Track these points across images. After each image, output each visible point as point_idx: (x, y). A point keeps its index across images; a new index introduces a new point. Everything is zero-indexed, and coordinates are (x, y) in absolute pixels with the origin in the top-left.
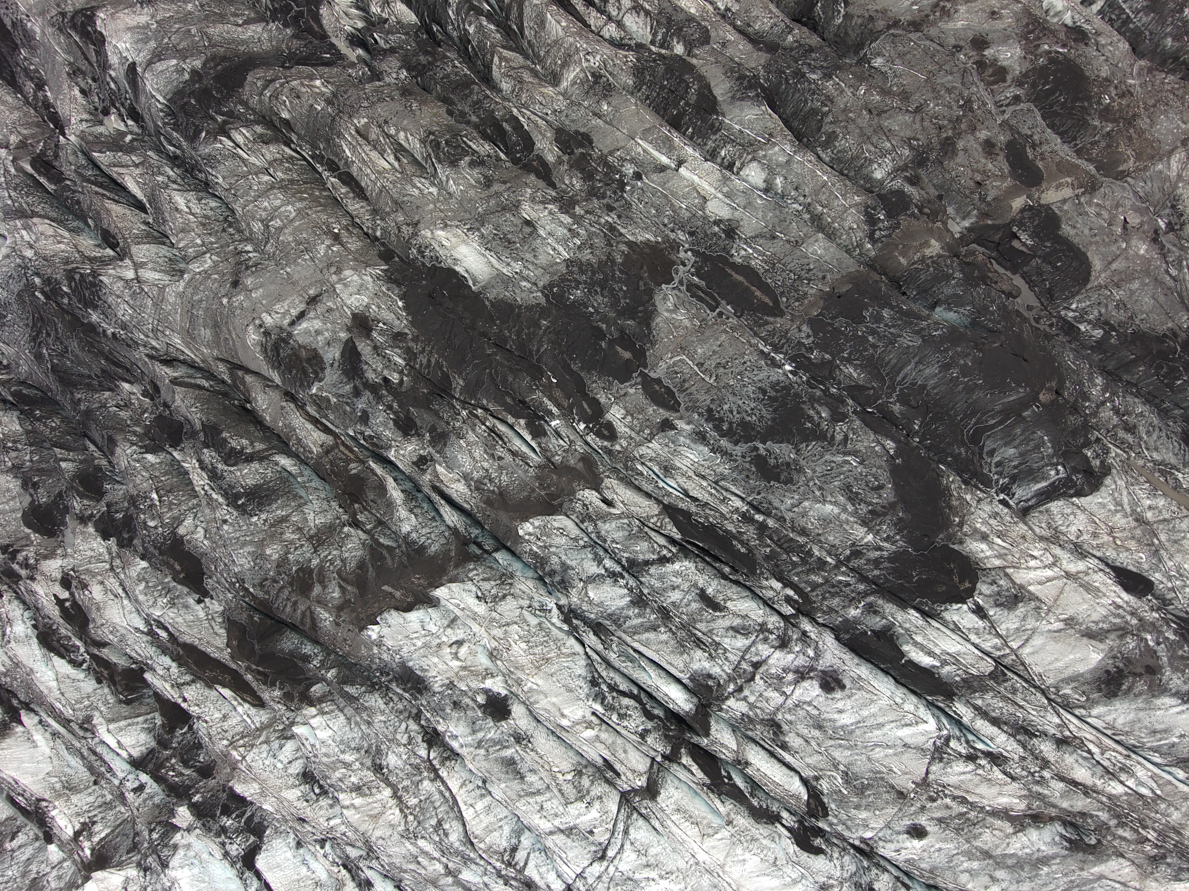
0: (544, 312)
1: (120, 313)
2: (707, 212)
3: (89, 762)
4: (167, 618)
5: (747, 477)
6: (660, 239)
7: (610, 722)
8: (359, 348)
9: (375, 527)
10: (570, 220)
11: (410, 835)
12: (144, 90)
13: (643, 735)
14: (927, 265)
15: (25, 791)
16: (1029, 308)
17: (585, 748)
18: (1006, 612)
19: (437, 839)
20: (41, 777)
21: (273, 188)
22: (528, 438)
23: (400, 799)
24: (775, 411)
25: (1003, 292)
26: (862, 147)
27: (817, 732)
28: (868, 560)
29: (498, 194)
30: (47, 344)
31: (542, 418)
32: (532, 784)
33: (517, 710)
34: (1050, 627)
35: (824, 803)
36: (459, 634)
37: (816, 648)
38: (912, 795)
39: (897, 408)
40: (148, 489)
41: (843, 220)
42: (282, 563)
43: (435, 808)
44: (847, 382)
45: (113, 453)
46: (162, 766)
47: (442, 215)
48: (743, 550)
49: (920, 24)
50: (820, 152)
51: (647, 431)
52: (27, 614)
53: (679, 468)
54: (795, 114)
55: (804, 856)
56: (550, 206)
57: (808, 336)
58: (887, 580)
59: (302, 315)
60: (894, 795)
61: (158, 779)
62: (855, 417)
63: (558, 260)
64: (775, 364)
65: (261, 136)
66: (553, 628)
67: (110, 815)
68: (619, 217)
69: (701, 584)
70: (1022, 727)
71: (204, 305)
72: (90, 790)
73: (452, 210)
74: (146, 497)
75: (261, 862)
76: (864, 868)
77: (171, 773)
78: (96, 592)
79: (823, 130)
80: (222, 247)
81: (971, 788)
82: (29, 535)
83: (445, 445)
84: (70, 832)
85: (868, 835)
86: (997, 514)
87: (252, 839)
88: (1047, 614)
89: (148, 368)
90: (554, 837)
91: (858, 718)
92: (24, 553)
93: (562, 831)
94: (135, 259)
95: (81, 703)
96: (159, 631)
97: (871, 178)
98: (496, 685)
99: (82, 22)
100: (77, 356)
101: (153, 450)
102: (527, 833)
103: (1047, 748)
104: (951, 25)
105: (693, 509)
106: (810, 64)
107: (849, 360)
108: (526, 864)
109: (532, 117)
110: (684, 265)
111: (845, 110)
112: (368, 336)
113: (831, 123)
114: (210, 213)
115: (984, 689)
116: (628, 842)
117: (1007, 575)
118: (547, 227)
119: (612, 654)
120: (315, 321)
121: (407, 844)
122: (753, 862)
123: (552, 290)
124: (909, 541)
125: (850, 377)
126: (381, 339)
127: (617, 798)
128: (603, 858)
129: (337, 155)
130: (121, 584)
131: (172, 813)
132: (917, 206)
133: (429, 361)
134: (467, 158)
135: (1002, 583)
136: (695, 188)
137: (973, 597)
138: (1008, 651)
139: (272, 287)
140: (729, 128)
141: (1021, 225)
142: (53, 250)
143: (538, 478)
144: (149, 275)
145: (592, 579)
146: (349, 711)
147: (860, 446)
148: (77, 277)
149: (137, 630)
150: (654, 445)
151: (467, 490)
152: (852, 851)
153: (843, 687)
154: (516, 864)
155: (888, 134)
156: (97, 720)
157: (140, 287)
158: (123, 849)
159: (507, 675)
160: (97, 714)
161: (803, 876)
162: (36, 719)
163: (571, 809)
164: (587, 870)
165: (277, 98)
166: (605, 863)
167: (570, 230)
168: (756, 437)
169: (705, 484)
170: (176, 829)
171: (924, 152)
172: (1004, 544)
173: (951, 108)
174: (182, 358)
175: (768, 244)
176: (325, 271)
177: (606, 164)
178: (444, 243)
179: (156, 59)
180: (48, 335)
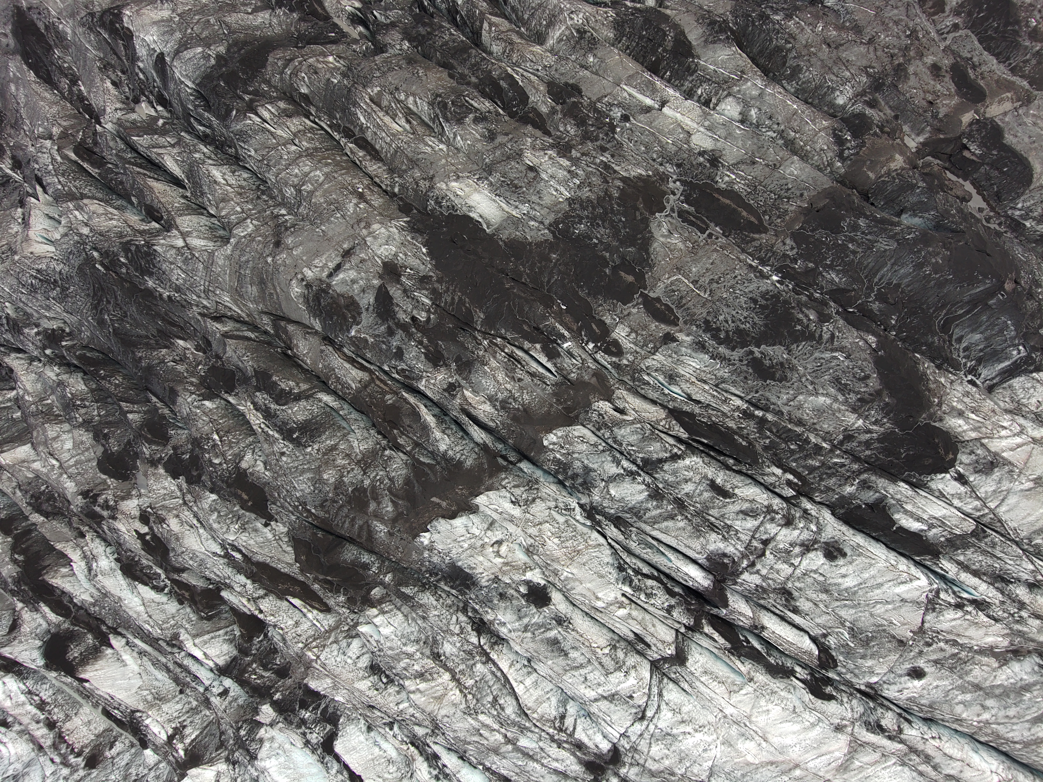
0: (552, 247)
1: (174, 278)
2: (692, 145)
3: (175, 674)
4: (240, 541)
5: (746, 378)
6: (650, 173)
7: (639, 602)
8: (391, 293)
9: (413, 449)
10: (568, 163)
11: (470, 712)
12: (173, 78)
13: (669, 610)
14: (893, 177)
15: (120, 705)
16: (981, 210)
17: (618, 625)
18: (984, 477)
19: (495, 713)
20: (134, 691)
21: (301, 156)
22: (544, 360)
23: (458, 681)
24: (766, 317)
25: (958, 197)
26: (825, 78)
27: (824, 595)
28: (860, 443)
29: (502, 145)
30: (108, 311)
31: (555, 341)
32: (575, 659)
33: (556, 597)
34: (1022, 487)
35: (833, 656)
36: (498, 535)
37: (818, 524)
38: (911, 643)
39: (876, 306)
40: (209, 431)
41: (814, 142)
42: (339, 485)
43: (489, 687)
44: (830, 287)
45: (174, 403)
46: (244, 671)
47: (454, 168)
48: (744, 443)
50: (785, 85)
51: (651, 345)
52: (108, 550)
53: (683, 376)
54: (761, 52)
55: (819, 703)
56: (549, 152)
57: (792, 249)
58: (878, 459)
59: (338, 267)
60: (895, 644)
61: (242, 683)
62: (838, 317)
63: (561, 200)
64: (763, 276)
65: (284, 111)
66: (578, 524)
67: (197, 719)
68: (613, 156)
69: (710, 475)
70: (999, 576)
71: (251, 264)
72: (177, 699)
73: (461, 164)
74: (209, 439)
75: (339, 747)
76: (870, 708)
77: (254, 677)
78: (174, 524)
79: (787, 65)
80: (259, 212)
81: (961, 631)
82: (105, 480)
83: (470, 372)
84: (164, 737)
85: (874, 679)
86: (968, 393)
87: (329, 727)
88: (1019, 476)
89: (200, 325)
90: (599, 704)
91: (860, 580)
92: (104, 497)
93: (605, 698)
94: (181, 229)
95: (168, 623)
96: (234, 554)
97: (834, 104)
98: (536, 577)
99: (111, 20)
100: (135, 320)
101: (209, 398)
102: (571, 703)
103: (1022, 592)
105: (697, 410)
106: (772, 7)
107: (832, 267)
108: (575, 728)
109: (525, 73)
110: (674, 194)
111: (807, 46)
112: (398, 281)
113: (795, 57)
114: (244, 183)
115: (966, 546)
116: (664, 703)
117: (982, 445)
118: (549, 171)
119: (632, 543)
120: (351, 272)
121: (470, 719)
122: (776, 711)
123: (557, 226)
124: (896, 423)
125: (832, 281)
126: (409, 283)
127: (648, 667)
128: (643, 718)
129: (352, 123)
130: (196, 516)
131: (256, 711)
132: (877, 126)
133: (453, 299)
134: (471, 116)
135: (979, 452)
136: (679, 125)
137: (954, 466)
138: (987, 511)
139: (311, 244)
140: (705, 69)
141: (970, 136)
142: (107, 227)
143: (555, 394)
144: (196, 242)
145: (613, 479)
146: (405, 609)
147: (845, 343)
148: (133, 248)
149: (215, 554)
150: (658, 356)
151: (493, 410)
152: (858, 695)
153: (844, 555)
154: (566, 729)
155: (847, 64)
156: (184, 636)
157: (191, 253)
158: (212, 747)
159: (544, 568)
160: (182, 631)
161: (820, 720)
162: (124, 640)
163: (612, 678)
164: (629, 730)
165: (297, 76)
166: (645, 723)
167: (569, 172)
168: (751, 342)
169: (707, 387)
170: (260, 725)
171: (880, 78)
172: (978, 419)
173: (899, 38)
174: (229, 314)
175: (749, 169)
176: (356, 226)
177: (596, 110)
178: (459, 193)
179: (183, 49)
180: (108, 302)
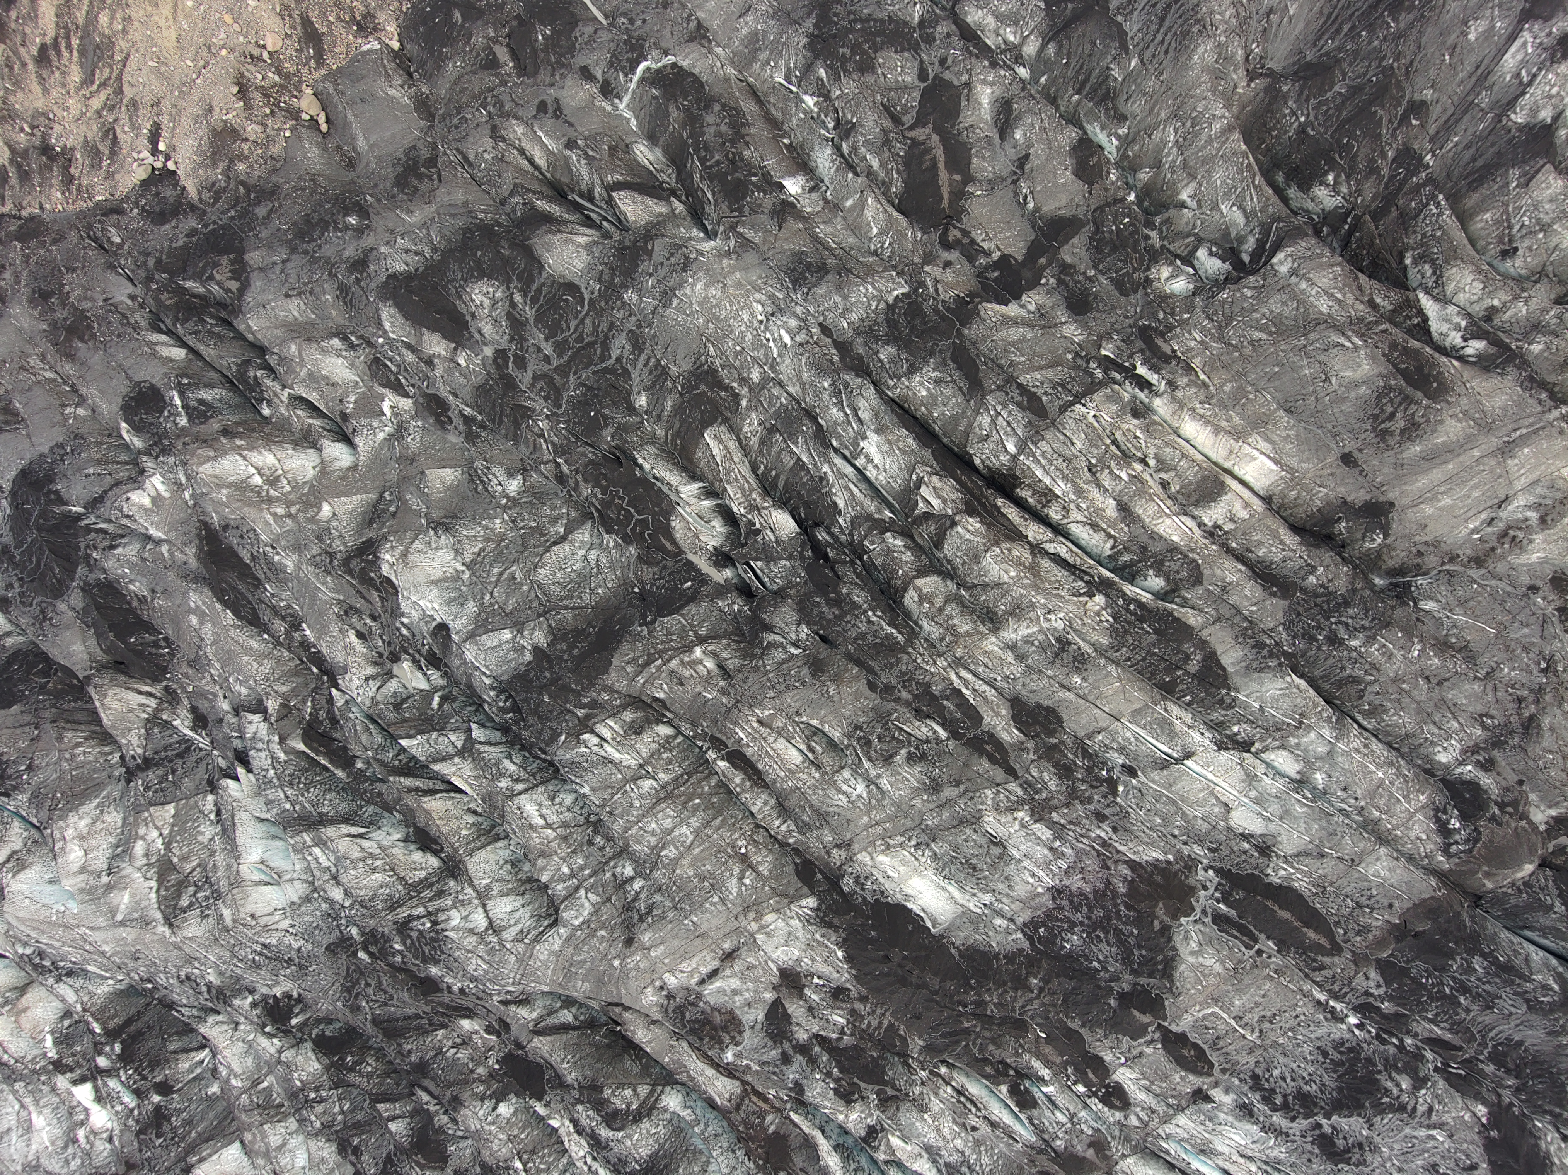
0: (1030, 963)
1: (471, 968)
2: (1232, 823)
5: (1310, 1160)
6: (1170, 857)
8: (789, 1009)
10: (1049, 834)
12: (461, 657)
14: (1519, 889)
22: (1013, 1106)
24: (1340, 1077)
26: (1421, 726)
29: (951, 802)
30: (367, 996)
31: (1030, 1082)
39: (1489, 1068)
40: (509, 1156)
41: (1408, 827)
44: (1426, 1034)
45: (455, 1109)
47: (879, 829)
49: (1485, 561)
51: (1172, 1101)
53: (1221, 1153)
54: (1326, 677)
56: (1020, 814)
57: (1378, 985)
59: (714, 974)
62: (1436, 1077)
63: (1040, 890)
64: (1336, 1016)
65: (632, 724)
68: (1115, 830)
71: (587, 965)
73: (890, 819)
79: (1365, 698)
80: (594, 873)
83: (898, 1109)
94: (477, 882)
97: (1432, 760)
101: (503, 1096)
104: (1523, 559)
106: (1347, 625)
109: (977, 684)
110: (1205, 888)
111: (1396, 680)
112: (801, 996)
113: (1378, 693)
114: (568, 816)
118: (1022, 848)
120: (732, 980)
123: (1036, 930)
125: (1431, 1031)
126: (816, 997)
129: (725, 736)
132: (1496, 803)
133: (880, 1022)
134: (903, 750)
136: (1212, 793)
139: (676, 942)
140: (1246, 706)
142: (370, 887)
143: (1026, 1154)
144: (500, 908)
147: (1447, 1118)
148: (414, 934)
150: (1184, 1121)
155: (1454, 709)
157: (499, 943)
165: (652, 684)
167: (1051, 849)
168: (1318, 1110)
171: (1501, 733)
173: (1530, 672)
175: (1315, 864)
176: (741, 918)
177: (1085, 753)
178: (890, 873)
179: (481, 631)
180: (368, 985)
